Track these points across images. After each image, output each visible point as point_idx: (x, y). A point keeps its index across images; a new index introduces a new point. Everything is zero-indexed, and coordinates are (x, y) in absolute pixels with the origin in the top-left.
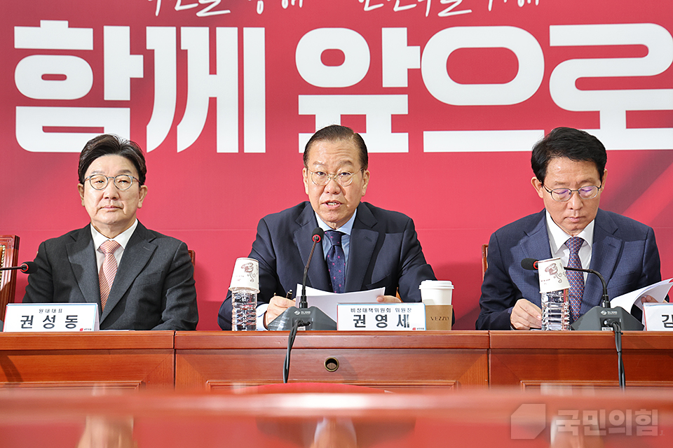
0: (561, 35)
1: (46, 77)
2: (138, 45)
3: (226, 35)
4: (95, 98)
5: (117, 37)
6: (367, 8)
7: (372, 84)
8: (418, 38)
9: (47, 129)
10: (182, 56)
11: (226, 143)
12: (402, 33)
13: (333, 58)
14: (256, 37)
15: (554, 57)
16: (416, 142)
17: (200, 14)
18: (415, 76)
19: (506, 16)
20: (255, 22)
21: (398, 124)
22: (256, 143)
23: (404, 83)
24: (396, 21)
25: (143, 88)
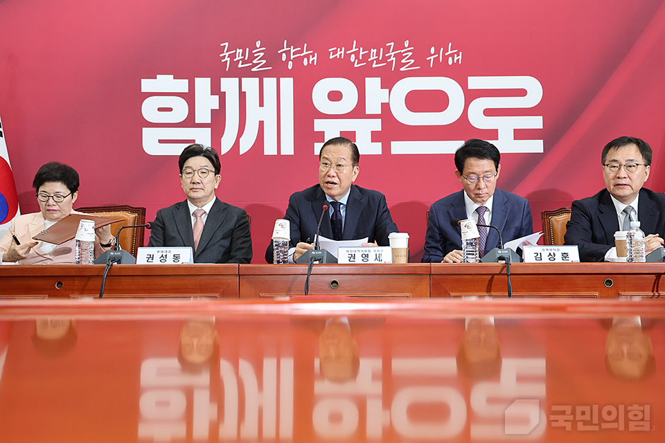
0: (475, 83)
1: (160, 109)
2: (216, 89)
3: (270, 83)
4: (190, 122)
5: (203, 84)
6: (356, 66)
7: (359, 112)
8: (388, 84)
9: (161, 141)
10: (242, 96)
11: (270, 149)
12: (377, 80)
13: (335, 96)
14: (287, 84)
15: (470, 96)
16: (386, 148)
17: (253, 70)
18: (386, 107)
19: (440, 70)
20: (287, 74)
21: (375, 137)
22: (288, 149)
23: (379, 111)
24: (374, 73)
25: (218, 117)
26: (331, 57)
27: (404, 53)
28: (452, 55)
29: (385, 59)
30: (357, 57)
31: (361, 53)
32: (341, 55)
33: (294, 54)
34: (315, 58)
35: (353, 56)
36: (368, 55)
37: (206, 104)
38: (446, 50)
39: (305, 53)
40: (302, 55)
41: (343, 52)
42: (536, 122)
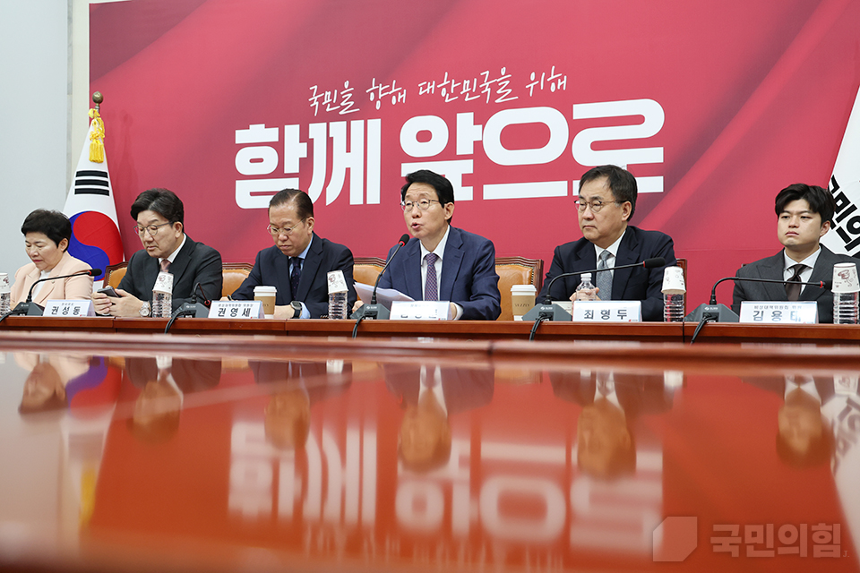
0: (581, 111)
1: (252, 161)
2: (304, 137)
3: (357, 125)
4: (279, 173)
5: (292, 131)
6: (447, 101)
7: (449, 153)
8: (481, 120)
9: (252, 194)
10: (330, 141)
11: (356, 199)
12: (471, 115)
13: (424, 136)
14: (375, 125)
15: (576, 127)
16: (478, 193)
17: (341, 113)
18: (478, 145)
19: (542, 99)
20: (374, 115)
21: (467, 180)
22: (374, 198)
23: (471, 152)
24: (465, 108)
25: (306, 164)
26: (421, 93)
27: (500, 82)
28: (555, 81)
29: (479, 90)
30: (448, 91)
31: (453, 86)
32: (431, 89)
33: (383, 92)
34: (404, 95)
35: (444, 90)
36: (460, 88)
37: (295, 151)
38: (548, 75)
39: (394, 90)
40: (390, 93)
41: (433, 86)
42: (656, 155)
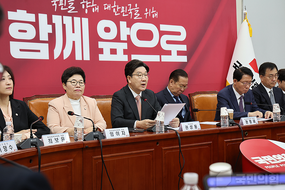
1: (20, 31)
2: (50, 21)
3: (77, 20)
4: (37, 39)
5: (43, 18)
6: (116, 14)
7: (117, 39)
8: (129, 26)
9: (21, 50)
10: (64, 26)
11: (78, 57)
12: (125, 23)
13: (107, 30)
14: (85, 21)
17: (69, 12)
18: (129, 37)
20: (85, 16)
21: (125, 52)
22: (87, 57)
23: (126, 39)
24: (124, 19)
25: (52, 37)
26: (105, 9)
27: (136, 10)
28: (154, 13)
29: (128, 12)
30: (116, 10)
31: (118, 8)
32: (109, 8)
33: (88, 5)
34: (98, 8)
35: (114, 9)
36: (120, 10)
37: (45, 30)
38: (151, 11)
39: (93, 5)
40: (92, 6)
41: (110, 7)
42: (184, 48)
